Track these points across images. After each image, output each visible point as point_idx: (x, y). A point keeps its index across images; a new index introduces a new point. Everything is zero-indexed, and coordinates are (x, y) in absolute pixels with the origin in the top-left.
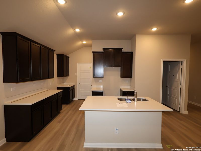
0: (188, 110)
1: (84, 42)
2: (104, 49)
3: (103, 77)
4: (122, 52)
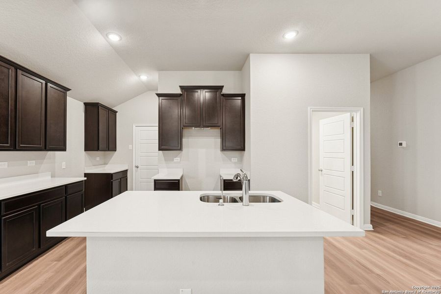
1: (144, 78)
2: (182, 88)
3: (181, 149)
4: (223, 95)
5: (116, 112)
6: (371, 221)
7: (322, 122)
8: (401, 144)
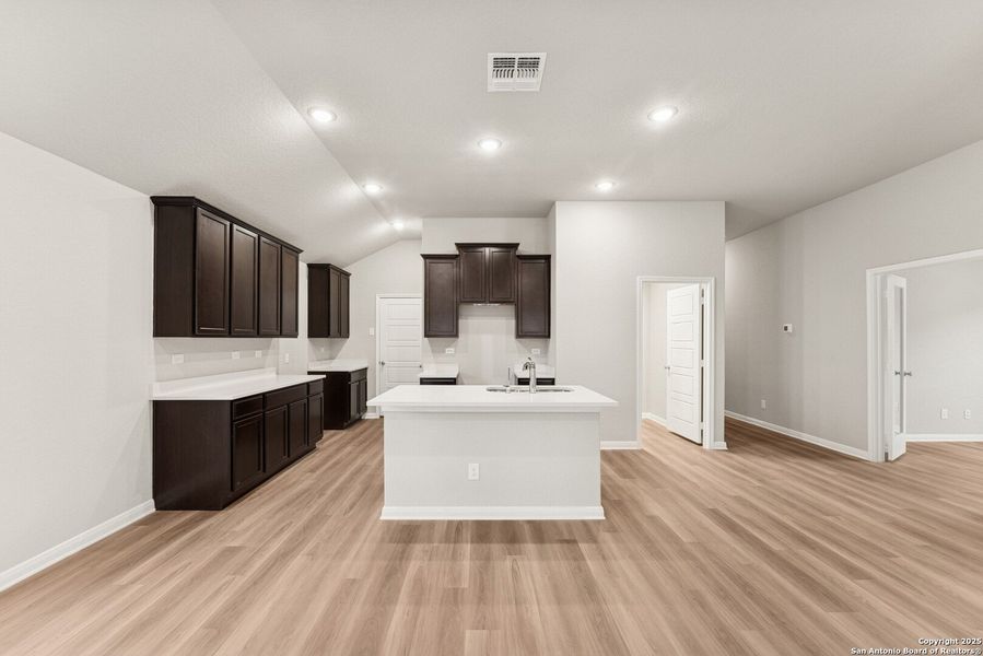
0: (727, 438)
1: (399, 225)
2: (459, 246)
3: (456, 336)
4: (518, 256)
5: (348, 275)
6: (725, 436)
7: (670, 294)
8: (786, 328)
